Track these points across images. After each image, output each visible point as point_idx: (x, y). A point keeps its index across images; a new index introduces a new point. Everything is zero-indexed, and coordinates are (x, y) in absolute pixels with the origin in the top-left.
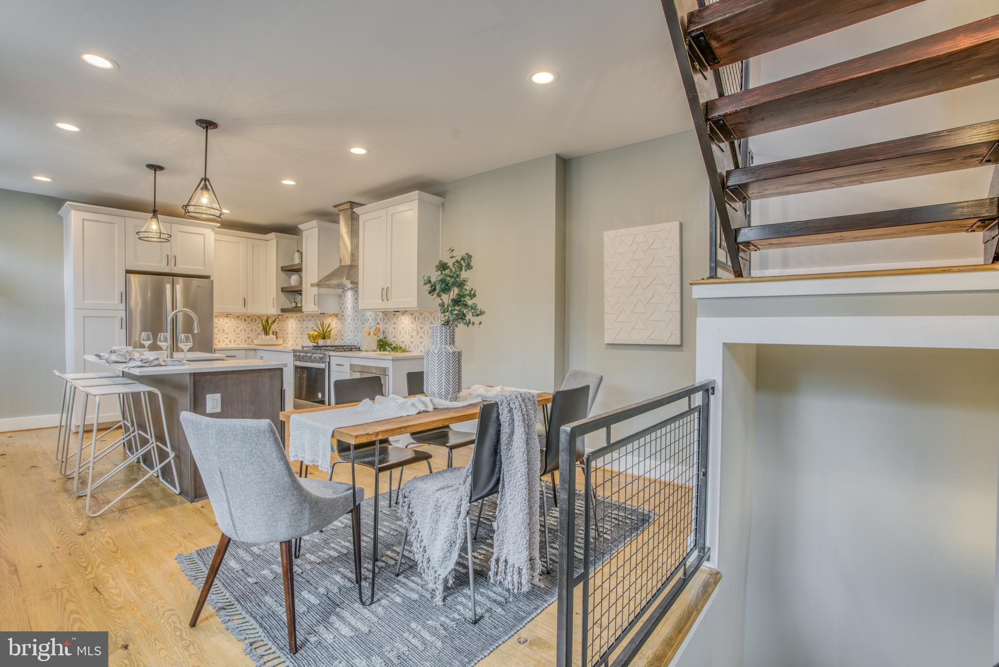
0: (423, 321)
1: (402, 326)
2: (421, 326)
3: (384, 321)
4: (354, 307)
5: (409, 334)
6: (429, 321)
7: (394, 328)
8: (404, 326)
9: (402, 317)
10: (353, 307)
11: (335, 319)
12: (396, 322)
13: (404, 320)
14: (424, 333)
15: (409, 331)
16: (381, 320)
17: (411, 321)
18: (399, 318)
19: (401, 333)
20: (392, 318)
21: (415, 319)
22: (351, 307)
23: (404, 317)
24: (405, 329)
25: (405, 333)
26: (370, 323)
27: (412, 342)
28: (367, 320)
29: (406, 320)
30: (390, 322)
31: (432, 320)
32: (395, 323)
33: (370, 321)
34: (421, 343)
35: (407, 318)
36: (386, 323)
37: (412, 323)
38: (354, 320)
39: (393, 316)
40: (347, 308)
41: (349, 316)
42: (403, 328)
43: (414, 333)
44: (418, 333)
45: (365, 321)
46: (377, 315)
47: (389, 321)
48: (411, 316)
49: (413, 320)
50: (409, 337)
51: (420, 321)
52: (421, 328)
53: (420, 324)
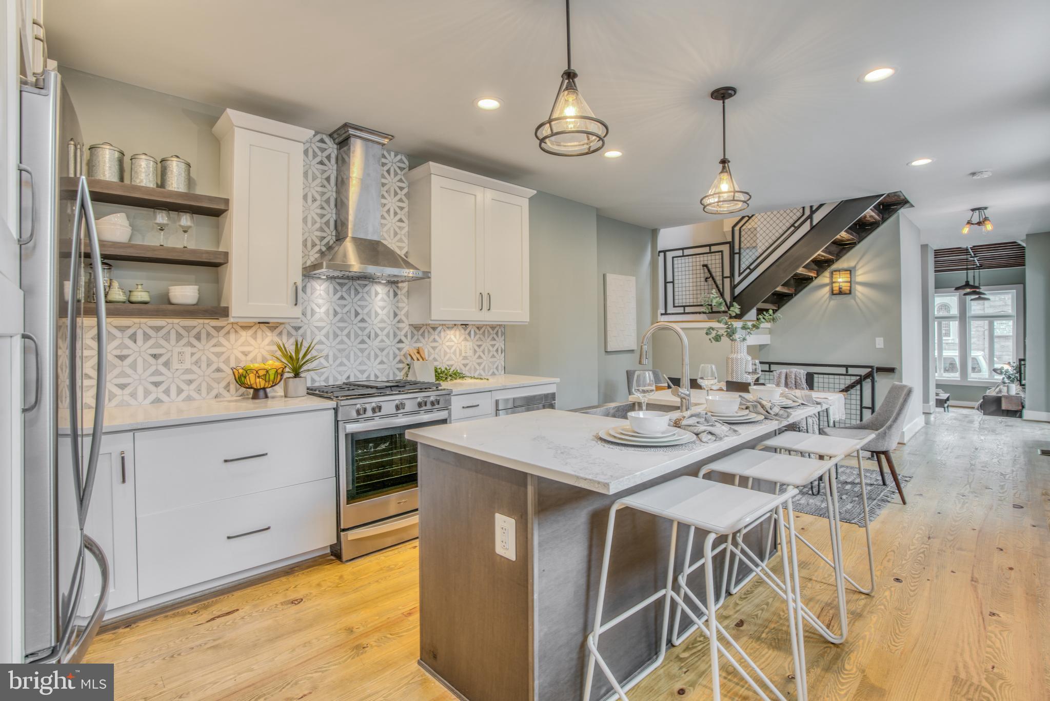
0: (482, 337)
1: (448, 344)
2: (479, 343)
3: (412, 338)
4: (336, 313)
5: (460, 354)
6: (491, 337)
7: (434, 348)
8: (452, 344)
9: (448, 332)
10: (331, 312)
11: (269, 333)
12: (437, 338)
13: (452, 337)
14: (483, 352)
15: (461, 351)
16: (406, 336)
17: (462, 338)
18: (442, 334)
19: (446, 353)
20: (429, 331)
21: (469, 334)
22: (327, 313)
23: (452, 332)
24: (454, 348)
25: (454, 353)
26: (382, 341)
27: (465, 365)
28: (373, 335)
29: (455, 336)
30: (426, 339)
31: (495, 336)
32: (434, 340)
33: (382, 335)
34: (479, 364)
35: (458, 333)
36: (418, 341)
37: (465, 339)
38: (336, 336)
39: (431, 330)
40: (313, 313)
41: (320, 329)
42: (450, 347)
43: (470, 353)
44: (475, 351)
45: (369, 338)
46: (398, 328)
47: (424, 338)
48: (463, 331)
49: (468, 337)
50: (461, 358)
51: (477, 337)
52: (479, 346)
53: (477, 340)
